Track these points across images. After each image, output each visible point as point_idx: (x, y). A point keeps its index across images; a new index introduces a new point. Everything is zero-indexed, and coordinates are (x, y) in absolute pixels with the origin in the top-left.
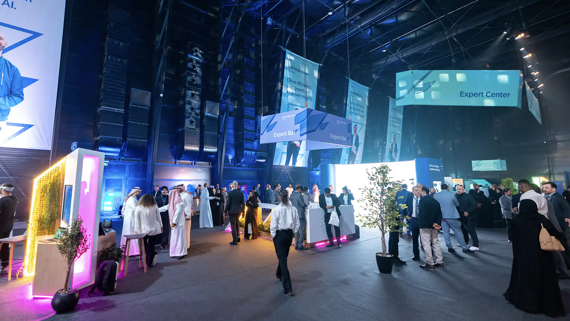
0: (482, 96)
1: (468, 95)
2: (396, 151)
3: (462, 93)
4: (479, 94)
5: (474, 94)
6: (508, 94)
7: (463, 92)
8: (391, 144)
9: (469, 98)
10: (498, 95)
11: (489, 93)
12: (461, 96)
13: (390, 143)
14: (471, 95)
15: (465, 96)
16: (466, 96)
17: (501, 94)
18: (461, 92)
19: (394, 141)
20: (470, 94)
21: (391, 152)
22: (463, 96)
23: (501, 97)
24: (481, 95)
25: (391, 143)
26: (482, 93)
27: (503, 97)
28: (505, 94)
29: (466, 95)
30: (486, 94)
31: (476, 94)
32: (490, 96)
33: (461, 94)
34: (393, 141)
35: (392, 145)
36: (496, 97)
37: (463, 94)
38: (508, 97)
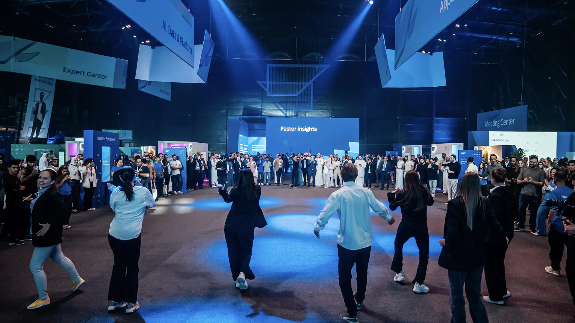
0: (84, 75)
1: (71, 72)
2: (43, 112)
4: (81, 72)
5: (76, 71)
6: (106, 76)
8: (36, 103)
9: (72, 74)
10: (97, 76)
11: (90, 73)
12: (64, 71)
13: (34, 101)
17: (100, 75)
19: (41, 100)
21: (35, 112)
22: (66, 72)
23: (100, 78)
24: (82, 73)
25: (36, 101)
26: (84, 72)
27: (101, 78)
28: (103, 76)
29: (69, 71)
30: (87, 74)
32: (90, 76)
33: (64, 70)
34: (39, 100)
35: (37, 105)
36: (96, 77)
37: (66, 70)
38: (106, 78)
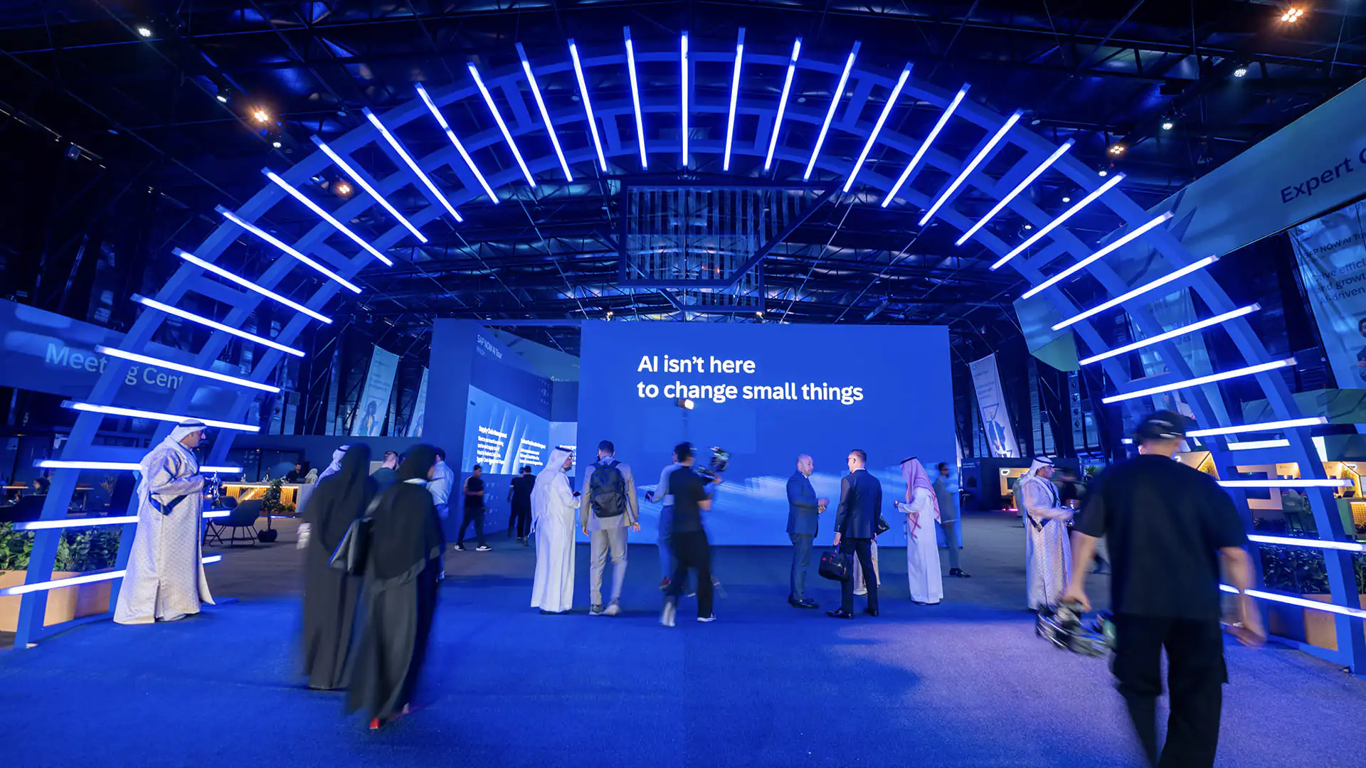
3: (1286, 192)
7: (1289, 188)
14: (1313, 183)
15: (1296, 196)
16: (1300, 193)
18: (1283, 192)
20: (1308, 183)
31: (1328, 174)
